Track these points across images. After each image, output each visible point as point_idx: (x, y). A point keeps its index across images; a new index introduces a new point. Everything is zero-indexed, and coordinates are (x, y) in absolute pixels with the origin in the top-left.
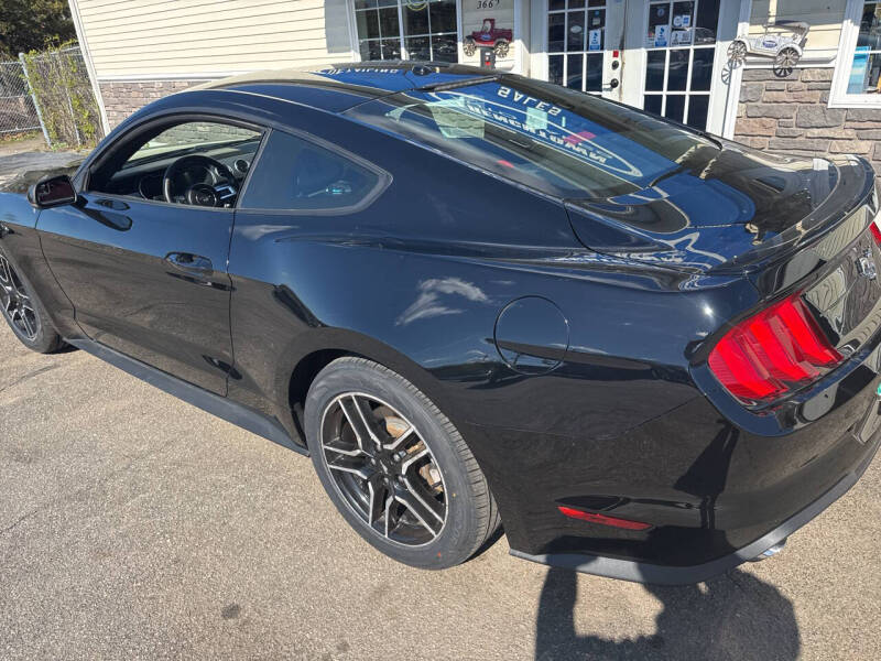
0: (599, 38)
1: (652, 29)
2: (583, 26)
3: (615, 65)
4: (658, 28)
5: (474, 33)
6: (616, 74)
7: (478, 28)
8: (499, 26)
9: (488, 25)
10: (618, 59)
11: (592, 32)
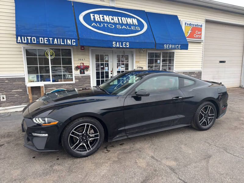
0: (107, 68)
1: (118, 67)
2: (104, 66)
3: (111, 73)
4: (119, 67)
5: (78, 66)
6: (112, 75)
7: (79, 65)
8: (84, 65)
9: (82, 65)
10: (112, 72)
11: (106, 67)
